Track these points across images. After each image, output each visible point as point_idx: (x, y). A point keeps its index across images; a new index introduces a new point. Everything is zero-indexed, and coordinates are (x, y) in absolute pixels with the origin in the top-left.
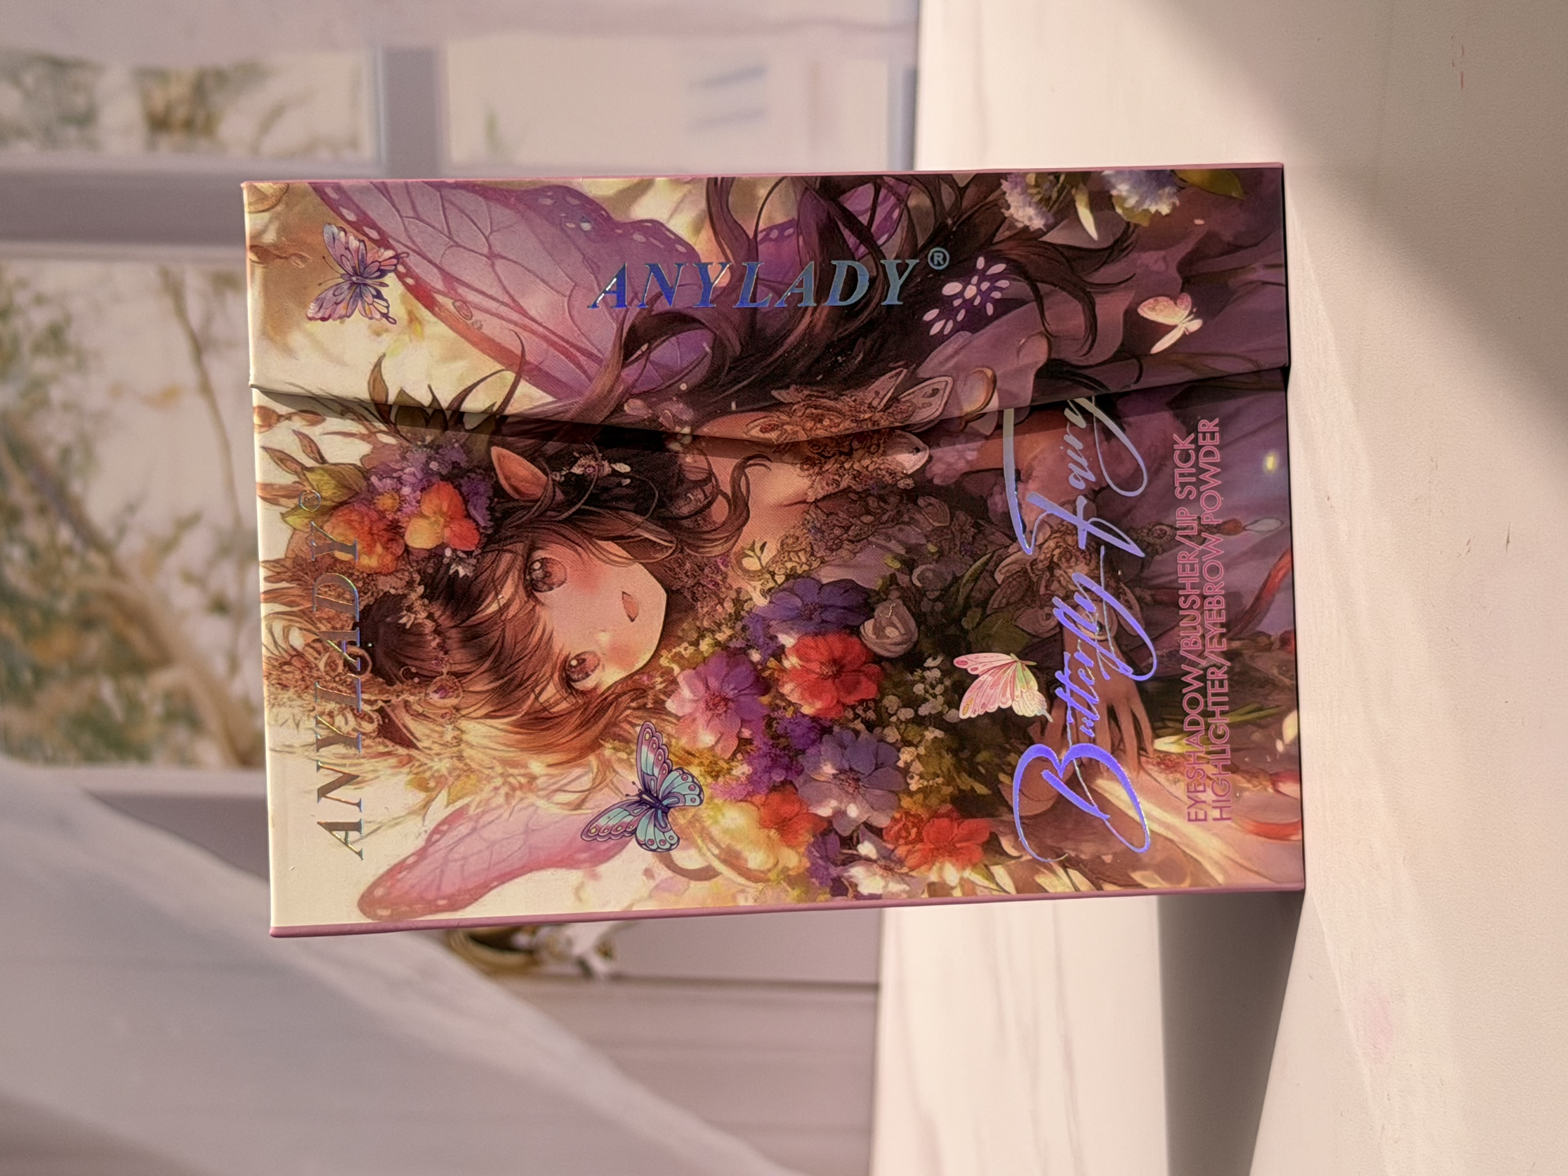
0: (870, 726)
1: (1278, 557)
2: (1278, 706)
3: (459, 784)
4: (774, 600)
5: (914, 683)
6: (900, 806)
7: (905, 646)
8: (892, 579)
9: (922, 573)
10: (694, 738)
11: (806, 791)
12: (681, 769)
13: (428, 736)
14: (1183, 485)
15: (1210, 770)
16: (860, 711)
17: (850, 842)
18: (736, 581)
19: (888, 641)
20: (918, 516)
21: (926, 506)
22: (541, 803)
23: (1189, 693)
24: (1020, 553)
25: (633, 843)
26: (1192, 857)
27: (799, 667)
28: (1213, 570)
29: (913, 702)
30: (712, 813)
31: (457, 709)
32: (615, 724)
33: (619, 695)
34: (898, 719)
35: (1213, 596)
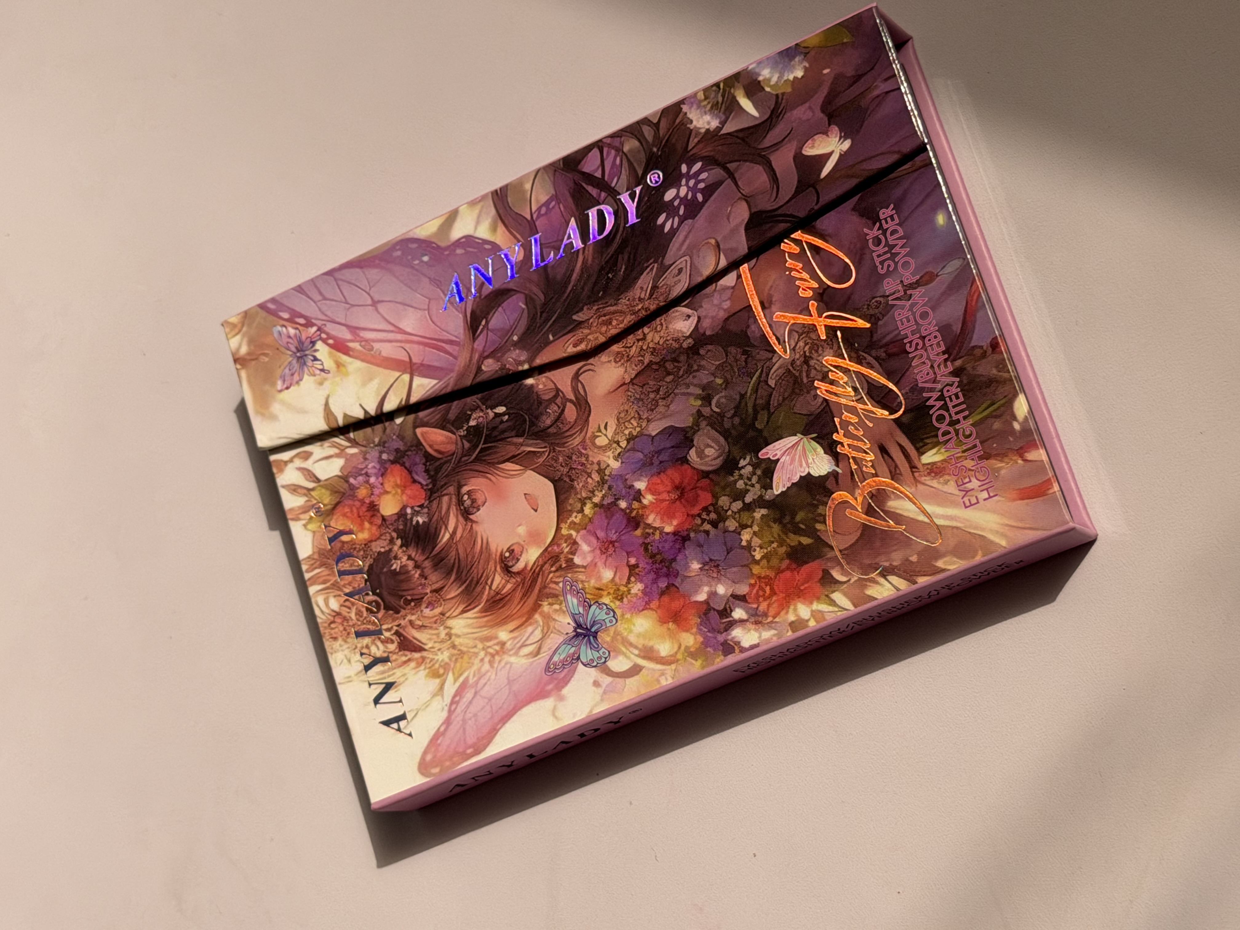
0: (714, 524)
1: (969, 286)
2: (1005, 397)
3: (458, 665)
4: (624, 460)
5: (736, 482)
6: (753, 574)
7: (721, 458)
8: (699, 413)
9: (718, 401)
10: (599, 578)
11: (684, 587)
12: (597, 602)
13: (430, 639)
14: (882, 263)
15: (969, 464)
16: (704, 516)
17: (725, 612)
18: (595, 457)
19: (710, 458)
20: (703, 363)
21: (706, 354)
22: (513, 659)
23: (934, 413)
24: (781, 359)
25: (580, 666)
26: (975, 534)
27: (654, 501)
28: (924, 315)
29: (739, 495)
30: (626, 626)
31: (443, 614)
32: (545, 587)
33: (542, 566)
34: (733, 512)
35: (930, 334)
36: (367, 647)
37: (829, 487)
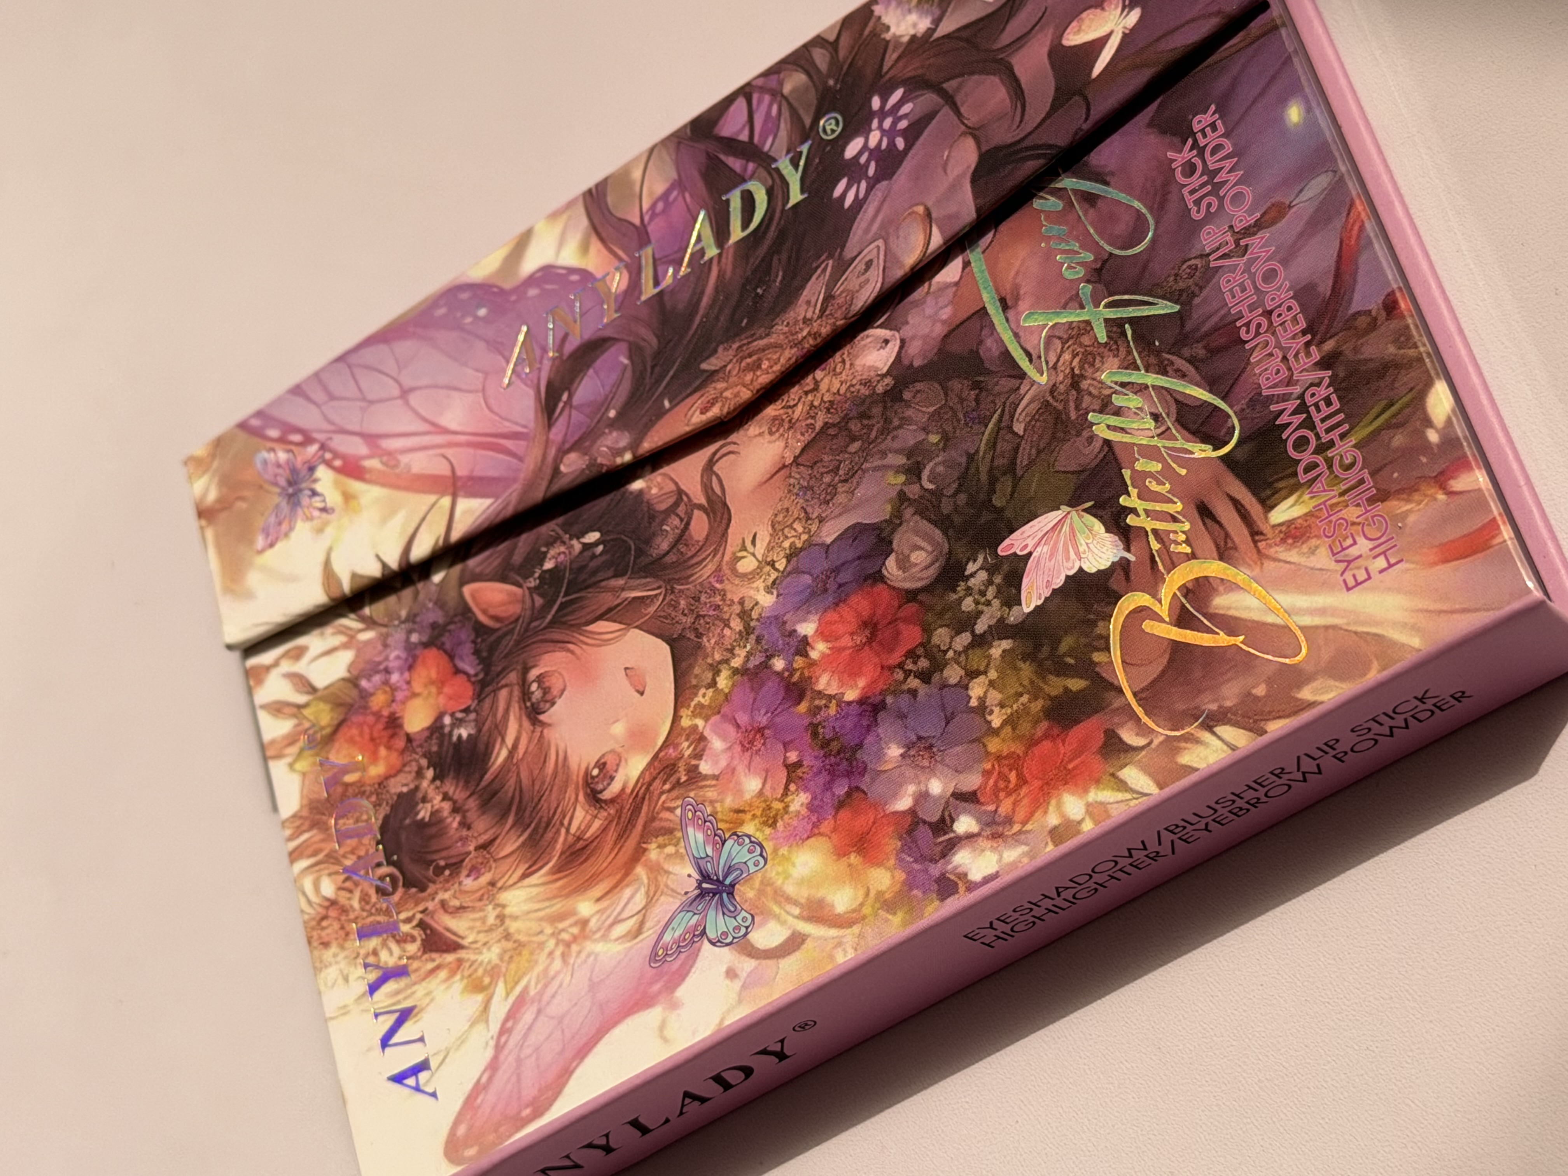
0: (925, 677)
1: (1345, 214)
2: (1411, 389)
3: (513, 966)
4: (781, 592)
5: (960, 600)
6: (987, 753)
7: (937, 565)
8: (902, 497)
9: (932, 471)
10: (739, 792)
11: (876, 789)
12: (735, 834)
13: (471, 928)
14: (1197, 202)
15: (1352, 513)
16: (909, 666)
17: (943, 825)
18: (736, 591)
19: (917, 569)
20: (909, 412)
21: (914, 397)
22: (600, 947)
23: (1290, 436)
24: (1034, 387)
25: (706, 945)
27: (828, 652)
28: (1270, 276)
29: (965, 623)
30: (780, 869)
31: (492, 884)
32: (653, 819)
33: (650, 784)
34: (955, 652)
35: (1280, 306)
36: (375, 953)
37: (1115, 587)
